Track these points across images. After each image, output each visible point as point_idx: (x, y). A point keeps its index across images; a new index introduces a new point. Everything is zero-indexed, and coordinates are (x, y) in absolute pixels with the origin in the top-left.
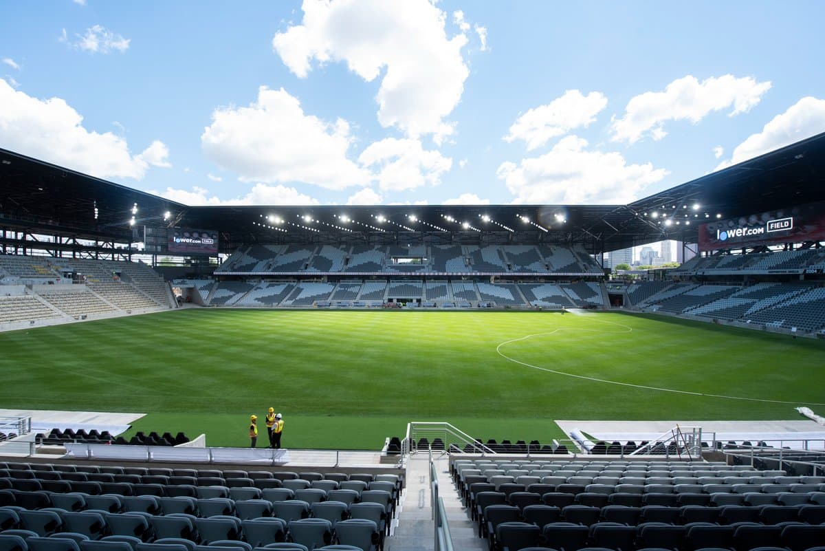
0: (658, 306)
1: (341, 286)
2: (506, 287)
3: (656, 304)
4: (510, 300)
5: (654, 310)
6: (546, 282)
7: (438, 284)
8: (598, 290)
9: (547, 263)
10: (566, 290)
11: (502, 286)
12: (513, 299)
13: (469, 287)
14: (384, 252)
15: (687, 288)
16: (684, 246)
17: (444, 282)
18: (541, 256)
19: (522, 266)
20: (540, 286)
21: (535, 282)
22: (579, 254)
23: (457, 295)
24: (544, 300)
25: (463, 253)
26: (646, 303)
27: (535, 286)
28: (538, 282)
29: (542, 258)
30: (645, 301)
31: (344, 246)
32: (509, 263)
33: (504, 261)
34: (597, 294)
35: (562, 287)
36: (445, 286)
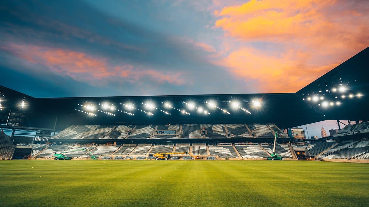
0: (332, 156)
1: (122, 148)
2: (227, 147)
3: (330, 155)
4: (228, 155)
5: (330, 158)
6: (252, 144)
7: (183, 146)
8: (287, 149)
9: (252, 133)
10: (266, 148)
11: (224, 147)
12: (231, 154)
13: (203, 147)
14: (154, 128)
15: (350, 144)
16: (338, 121)
17: (187, 145)
18: (249, 129)
19: (237, 135)
20: (249, 146)
21: (246, 144)
22: (272, 128)
23: (194, 152)
24: (251, 154)
25: (201, 128)
26: (322, 155)
27: (246, 147)
28: (247, 144)
29: (250, 131)
30: (321, 154)
31: (131, 126)
32: (229, 133)
33: (225, 132)
34: (287, 151)
35: (263, 147)
36: (188, 147)
